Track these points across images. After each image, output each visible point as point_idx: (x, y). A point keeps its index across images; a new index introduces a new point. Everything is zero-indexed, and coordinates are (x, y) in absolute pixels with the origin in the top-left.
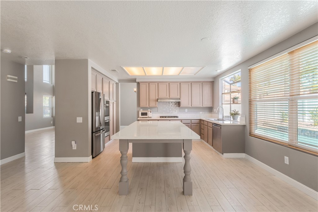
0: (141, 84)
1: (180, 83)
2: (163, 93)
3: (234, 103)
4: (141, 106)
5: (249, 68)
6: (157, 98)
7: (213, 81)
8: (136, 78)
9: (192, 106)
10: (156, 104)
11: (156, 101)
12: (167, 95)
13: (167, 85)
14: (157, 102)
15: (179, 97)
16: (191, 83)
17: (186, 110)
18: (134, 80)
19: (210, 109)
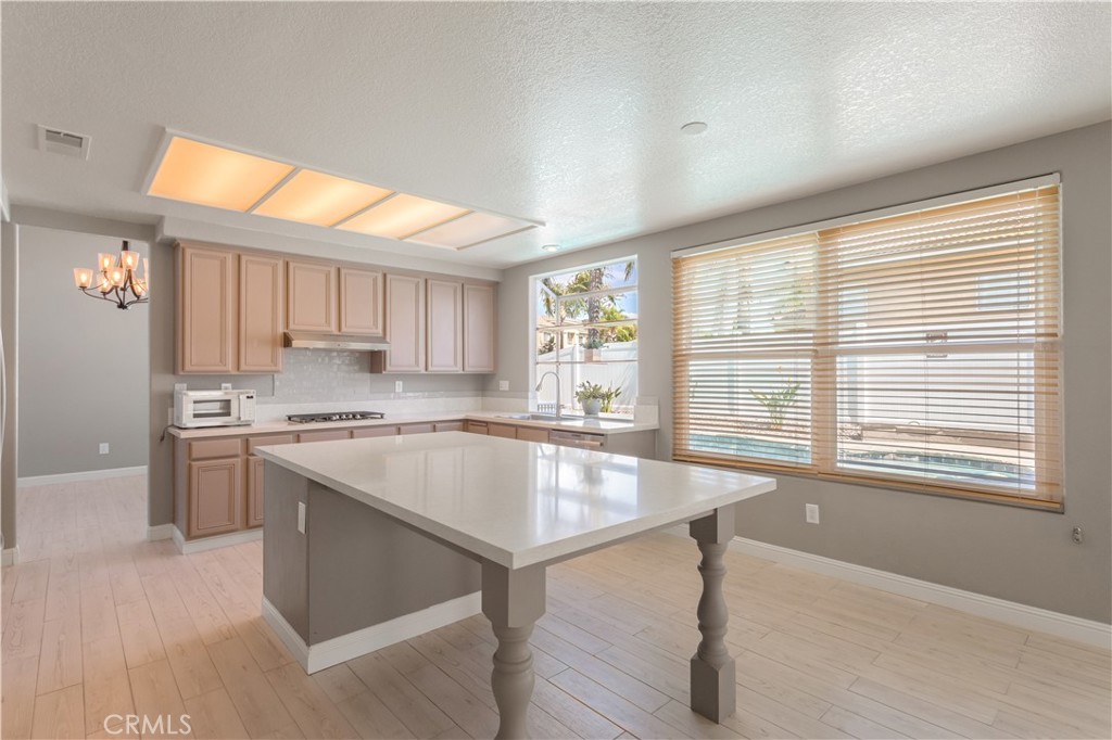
0: (188, 252)
1: (385, 276)
2: (310, 312)
3: (589, 359)
4: (188, 367)
5: (675, 255)
6: (281, 330)
7: (497, 283)
8: (161, 219)
9: (430, 368)
10: (274, 361)
11: (274, 343)
12: (328, 322)
13: (328, 275)
14: (281, 350)
15: (380, 330)
16: (426, 281)
17: (399, 385)
18: (147, 229)
19: (482, 383)
